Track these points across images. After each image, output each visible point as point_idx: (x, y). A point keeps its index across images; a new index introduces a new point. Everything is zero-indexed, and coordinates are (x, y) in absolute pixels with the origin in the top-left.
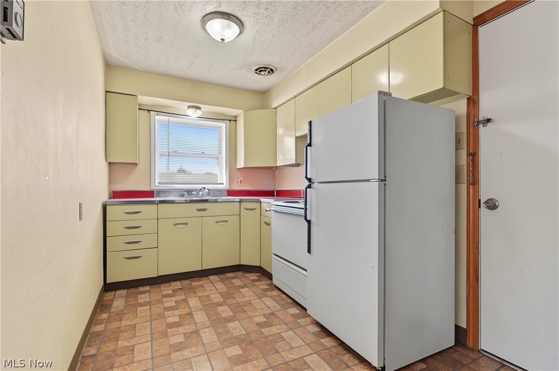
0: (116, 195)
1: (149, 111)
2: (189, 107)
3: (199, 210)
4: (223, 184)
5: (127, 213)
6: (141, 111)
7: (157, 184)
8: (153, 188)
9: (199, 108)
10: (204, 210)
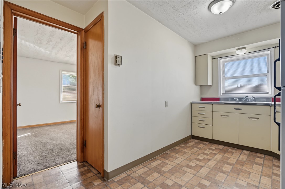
0: (203, 99)
1: (217, 58)
2: (237, 50)
3: (236, 109)
4: (268, 93)
5: (200, 107)
6: (214, 60)
7: (221, 94)
8: (219, 96)
9: (245, 48)
10: (240, 109)
